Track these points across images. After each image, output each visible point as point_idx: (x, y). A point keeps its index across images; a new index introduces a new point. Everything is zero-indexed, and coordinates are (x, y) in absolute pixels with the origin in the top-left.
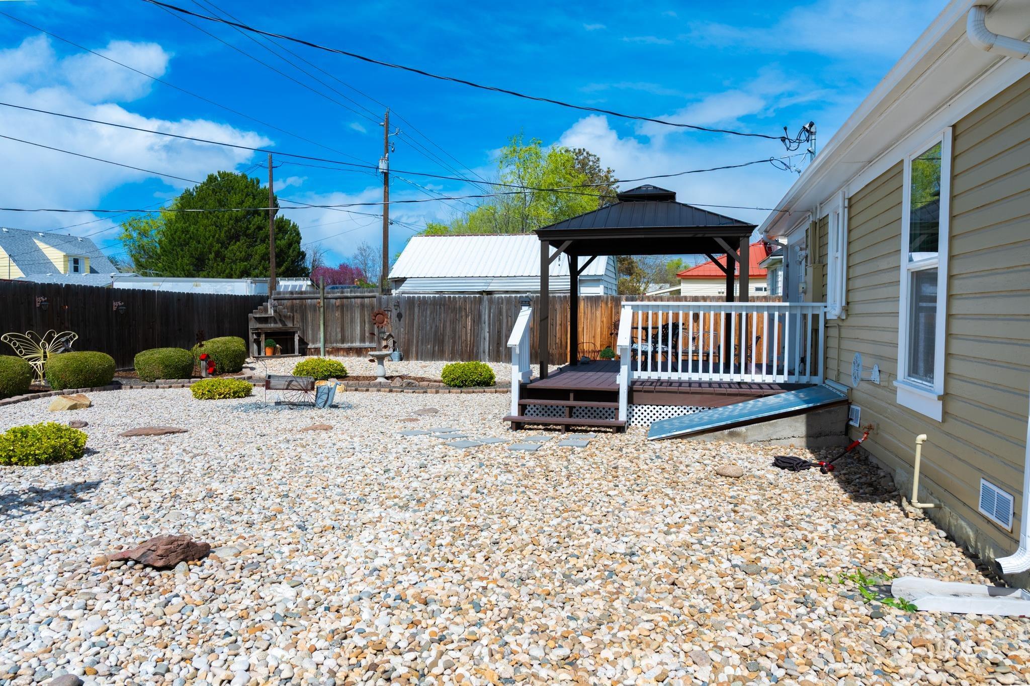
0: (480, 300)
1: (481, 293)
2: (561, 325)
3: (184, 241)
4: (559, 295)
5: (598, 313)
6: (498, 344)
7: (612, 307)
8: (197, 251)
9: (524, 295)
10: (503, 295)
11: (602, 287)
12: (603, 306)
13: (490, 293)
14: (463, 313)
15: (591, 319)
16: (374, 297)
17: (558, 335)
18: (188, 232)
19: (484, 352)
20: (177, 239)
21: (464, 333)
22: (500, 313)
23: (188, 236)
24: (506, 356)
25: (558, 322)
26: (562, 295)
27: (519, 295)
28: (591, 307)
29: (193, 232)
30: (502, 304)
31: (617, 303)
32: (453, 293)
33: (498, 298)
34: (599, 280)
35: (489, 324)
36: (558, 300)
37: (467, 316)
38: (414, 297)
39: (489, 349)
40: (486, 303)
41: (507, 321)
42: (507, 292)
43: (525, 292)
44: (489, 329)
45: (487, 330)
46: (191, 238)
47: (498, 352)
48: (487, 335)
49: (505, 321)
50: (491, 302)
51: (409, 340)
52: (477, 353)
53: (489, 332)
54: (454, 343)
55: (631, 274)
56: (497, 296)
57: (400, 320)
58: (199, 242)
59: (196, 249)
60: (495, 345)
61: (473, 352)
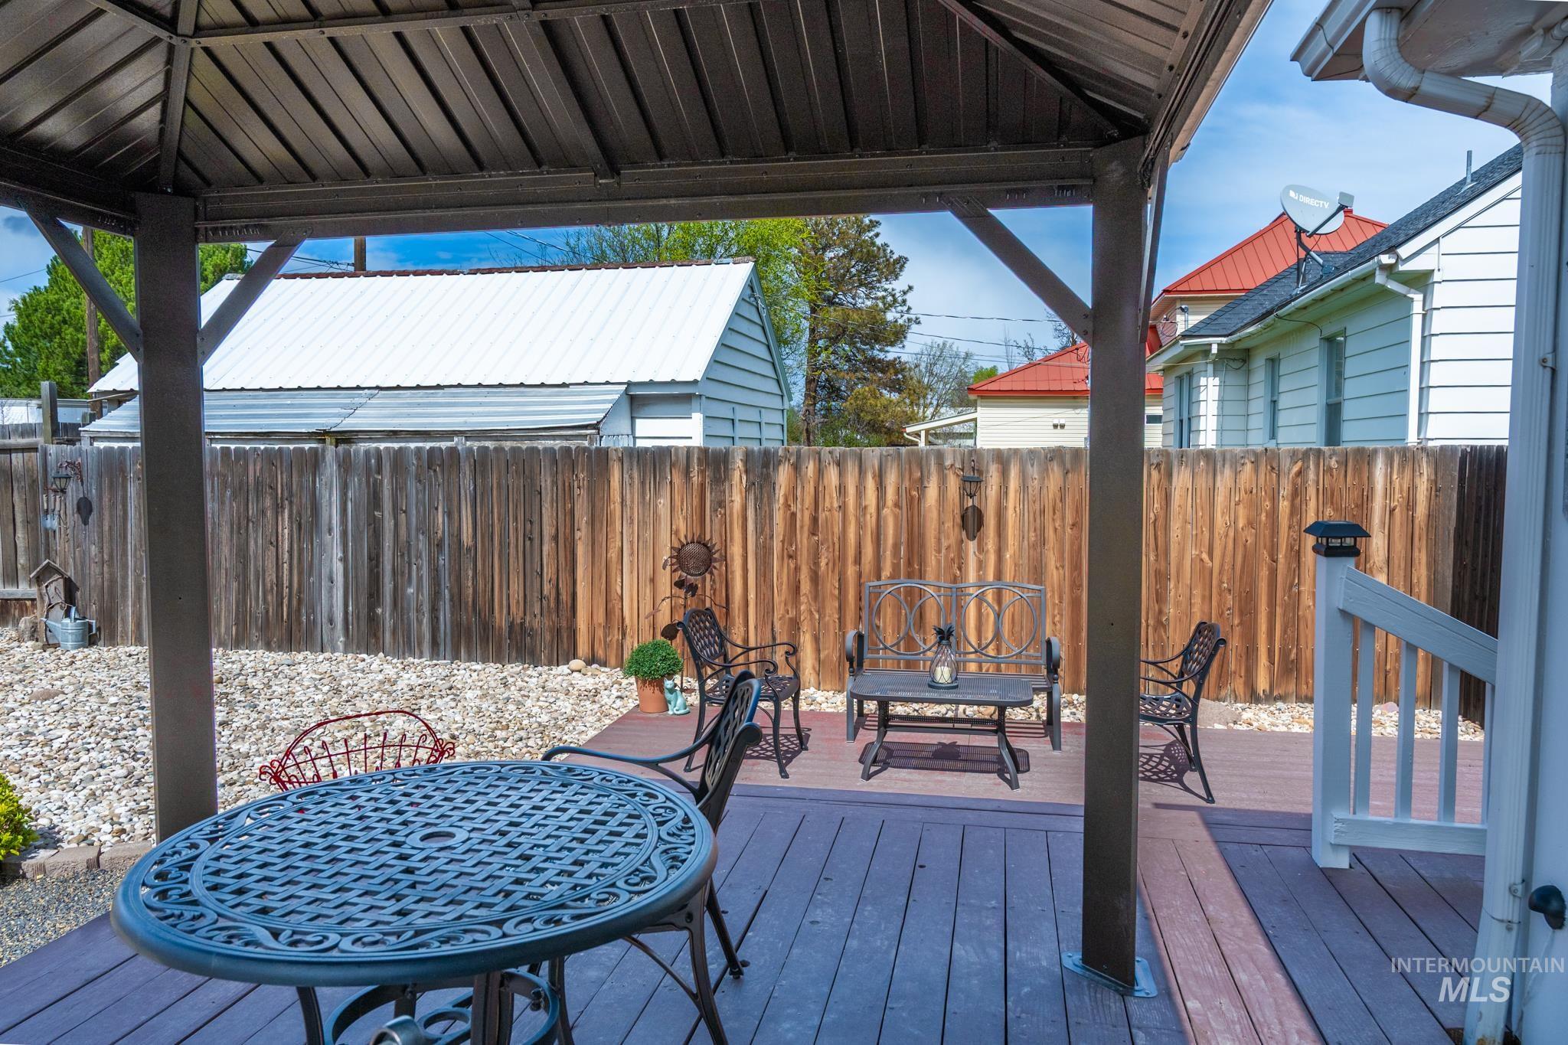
0: (315, 461)
1: (320, 436)
2: (556, 538)
3: (52, 327)
4: (549, 443)
5: (663, 503)
6: (371, 596)
7: (702, 486)
8: (77, 346)
9: (444, 445)
10: (382, 446)
11: (697, 417)
12: (678, 480)
13: (344, 438)
14: (268, 502)
15: (643, 524)
16: (33, 449)
17: (549, 572)
18: (59, 310)
19: (331, 621)
20: (37, 323)
21: (270, 564)
22: (375, 501)
23: (58, 318)
24: (394, 632)
25: (548, 531)
26: (557, 444)
27: (428, 445)
28: (643, 483)
29: (68, 312)
30: (379, 471)
31: (717, 470)
32: (239, 436)
33: (367, 452)
34: (687, 398)
35: (344, 533)
36: (545, 463)
37: (278, 508)
38: (123, 450)
39: (346, 613)
40: (330, 469)
41: (396, 525)
42: (393, 435)
43: (449, 435)
44: (345, 551)
45: (337, 553)
46: (65, 322)
47: (373, 621)
48: (338, 568)
49: (388, 525)
50: (346, 465)
51: (113, 581)
52: (312, 624)
53: (344, 560)
54: (244, 589)
55: (900, 391)
56: (363, 446)
57: (85, 522)
58: (79, 329)
59: (75, 343)
60: (363, 600)
61: (300, 623)
